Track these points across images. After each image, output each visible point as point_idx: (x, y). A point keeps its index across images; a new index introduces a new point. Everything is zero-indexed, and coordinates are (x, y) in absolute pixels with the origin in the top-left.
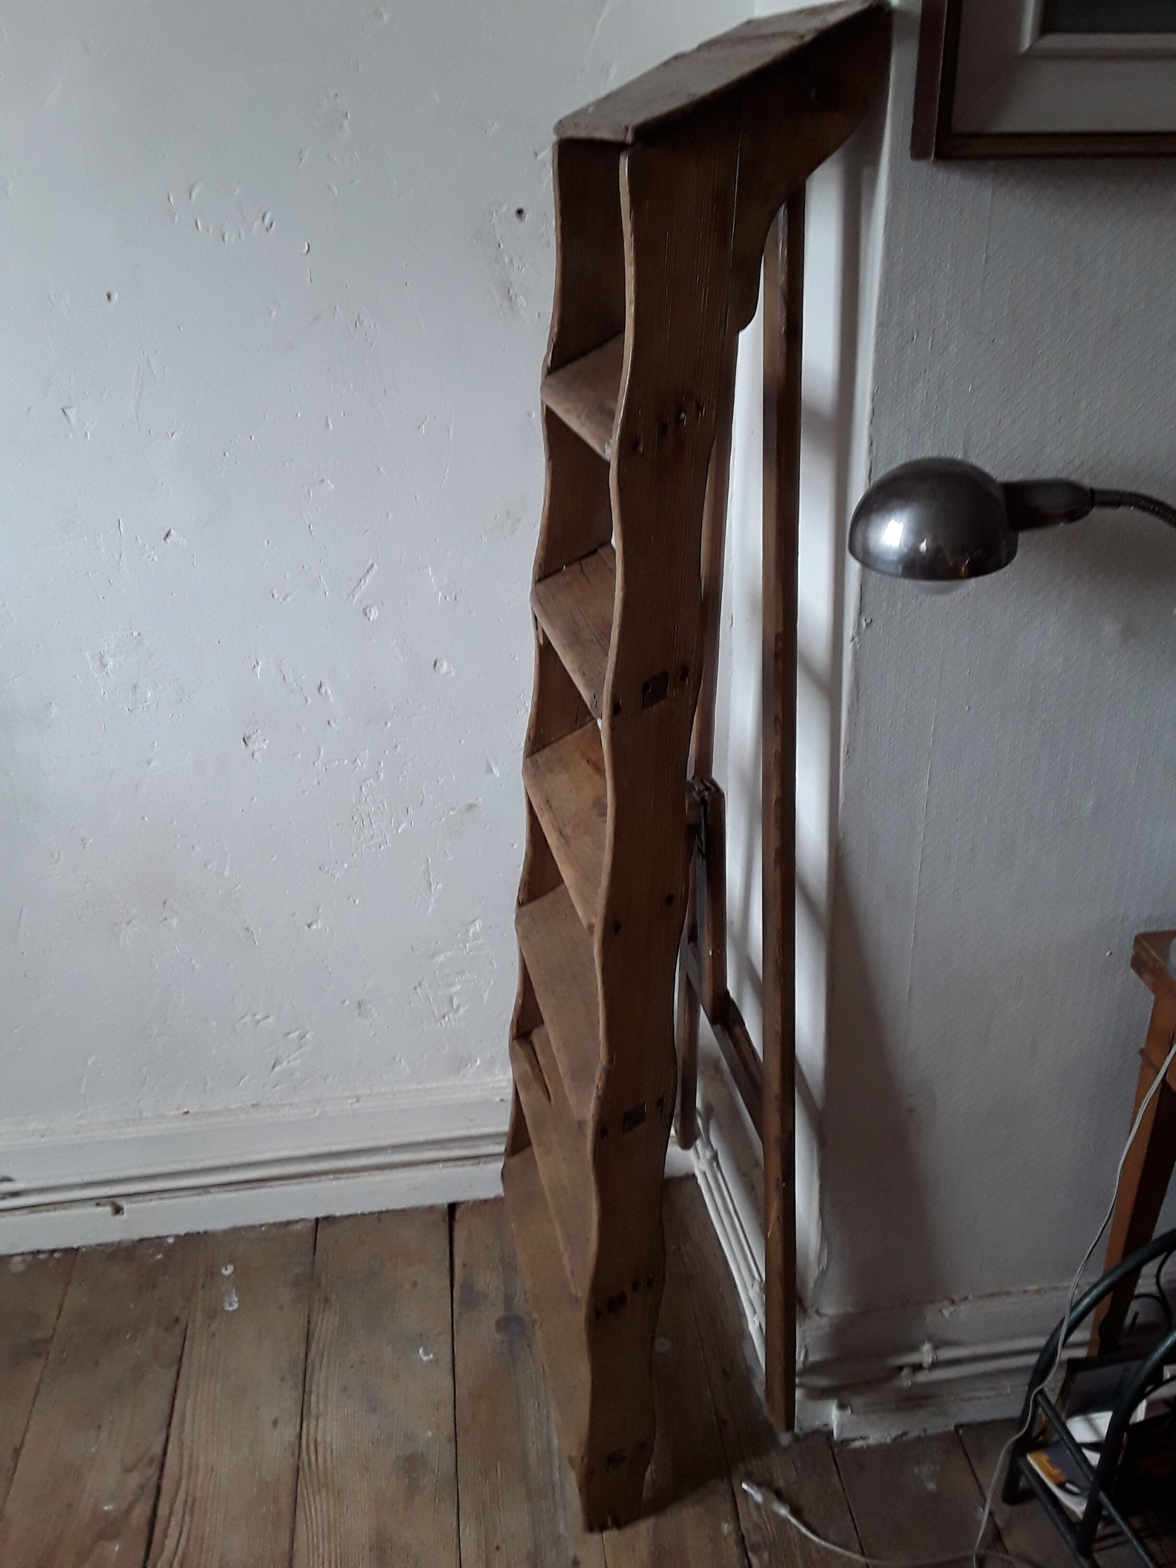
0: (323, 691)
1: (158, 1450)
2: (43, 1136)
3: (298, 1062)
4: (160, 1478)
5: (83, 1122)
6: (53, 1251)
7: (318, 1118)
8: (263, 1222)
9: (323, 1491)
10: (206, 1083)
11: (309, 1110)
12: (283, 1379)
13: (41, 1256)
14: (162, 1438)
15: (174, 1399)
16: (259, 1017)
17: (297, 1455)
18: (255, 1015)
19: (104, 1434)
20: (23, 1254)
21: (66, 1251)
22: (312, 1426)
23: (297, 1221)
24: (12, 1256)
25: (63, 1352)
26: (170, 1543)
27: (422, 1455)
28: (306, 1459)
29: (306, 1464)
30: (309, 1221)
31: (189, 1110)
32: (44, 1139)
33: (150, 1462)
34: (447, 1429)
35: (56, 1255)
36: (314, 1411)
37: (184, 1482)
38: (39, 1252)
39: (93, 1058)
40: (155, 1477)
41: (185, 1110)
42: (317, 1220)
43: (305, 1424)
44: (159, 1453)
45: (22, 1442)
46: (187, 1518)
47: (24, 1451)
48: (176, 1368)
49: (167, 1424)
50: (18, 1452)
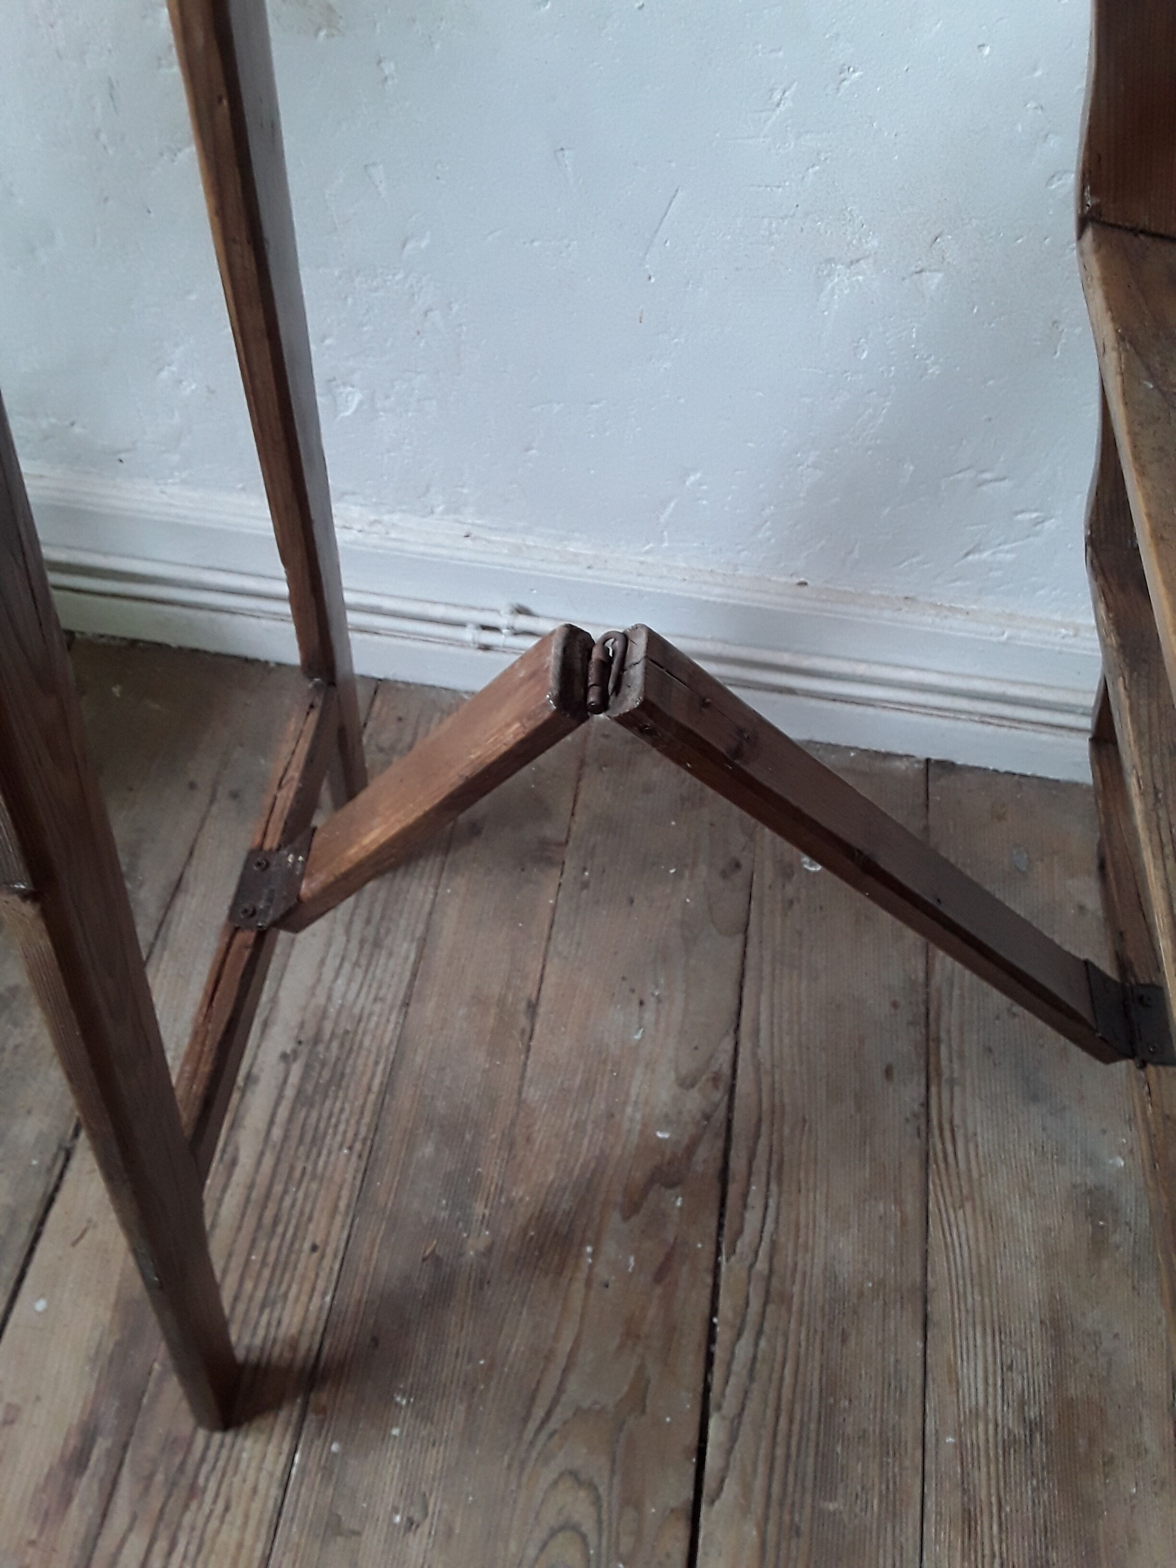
1: (723, 1061)
2: (589, 568)
3: (1010, 557)
4: (730, 1108)
5: (650, 559)
7: (1004, 644)
8: (853, 744)
9: (968, 1206)
10: (851, 552)
11: (992, 628)
12: (895, 1005)
14: (727, 1045)
15: (741, 988)
16: (987, 476)
17: (923, 1134)
18: (983, 471)
19: (649, 1016)
22: (945, 1095)
23: (900, 757)
25: (585, 869)
27: (1111, 1193)
28: (939, 1147)
29: (940, 1155)
30: (918, 762)
31: (808, 582)
32: (590, 572)
33: (715, 1079)
36: (946, 1075)
37: (765, 1129)
39: (698, 475)
40: (723, 1106)
41: (802, 579)
42: (928, 761)
43: (933, 1089)
44: (726, 1070)
45: (538, 998)
46: (774, 1187)
47: (541, 1010)
48: (740, 937)
49: (734, 1026)
50: (532, 1008)
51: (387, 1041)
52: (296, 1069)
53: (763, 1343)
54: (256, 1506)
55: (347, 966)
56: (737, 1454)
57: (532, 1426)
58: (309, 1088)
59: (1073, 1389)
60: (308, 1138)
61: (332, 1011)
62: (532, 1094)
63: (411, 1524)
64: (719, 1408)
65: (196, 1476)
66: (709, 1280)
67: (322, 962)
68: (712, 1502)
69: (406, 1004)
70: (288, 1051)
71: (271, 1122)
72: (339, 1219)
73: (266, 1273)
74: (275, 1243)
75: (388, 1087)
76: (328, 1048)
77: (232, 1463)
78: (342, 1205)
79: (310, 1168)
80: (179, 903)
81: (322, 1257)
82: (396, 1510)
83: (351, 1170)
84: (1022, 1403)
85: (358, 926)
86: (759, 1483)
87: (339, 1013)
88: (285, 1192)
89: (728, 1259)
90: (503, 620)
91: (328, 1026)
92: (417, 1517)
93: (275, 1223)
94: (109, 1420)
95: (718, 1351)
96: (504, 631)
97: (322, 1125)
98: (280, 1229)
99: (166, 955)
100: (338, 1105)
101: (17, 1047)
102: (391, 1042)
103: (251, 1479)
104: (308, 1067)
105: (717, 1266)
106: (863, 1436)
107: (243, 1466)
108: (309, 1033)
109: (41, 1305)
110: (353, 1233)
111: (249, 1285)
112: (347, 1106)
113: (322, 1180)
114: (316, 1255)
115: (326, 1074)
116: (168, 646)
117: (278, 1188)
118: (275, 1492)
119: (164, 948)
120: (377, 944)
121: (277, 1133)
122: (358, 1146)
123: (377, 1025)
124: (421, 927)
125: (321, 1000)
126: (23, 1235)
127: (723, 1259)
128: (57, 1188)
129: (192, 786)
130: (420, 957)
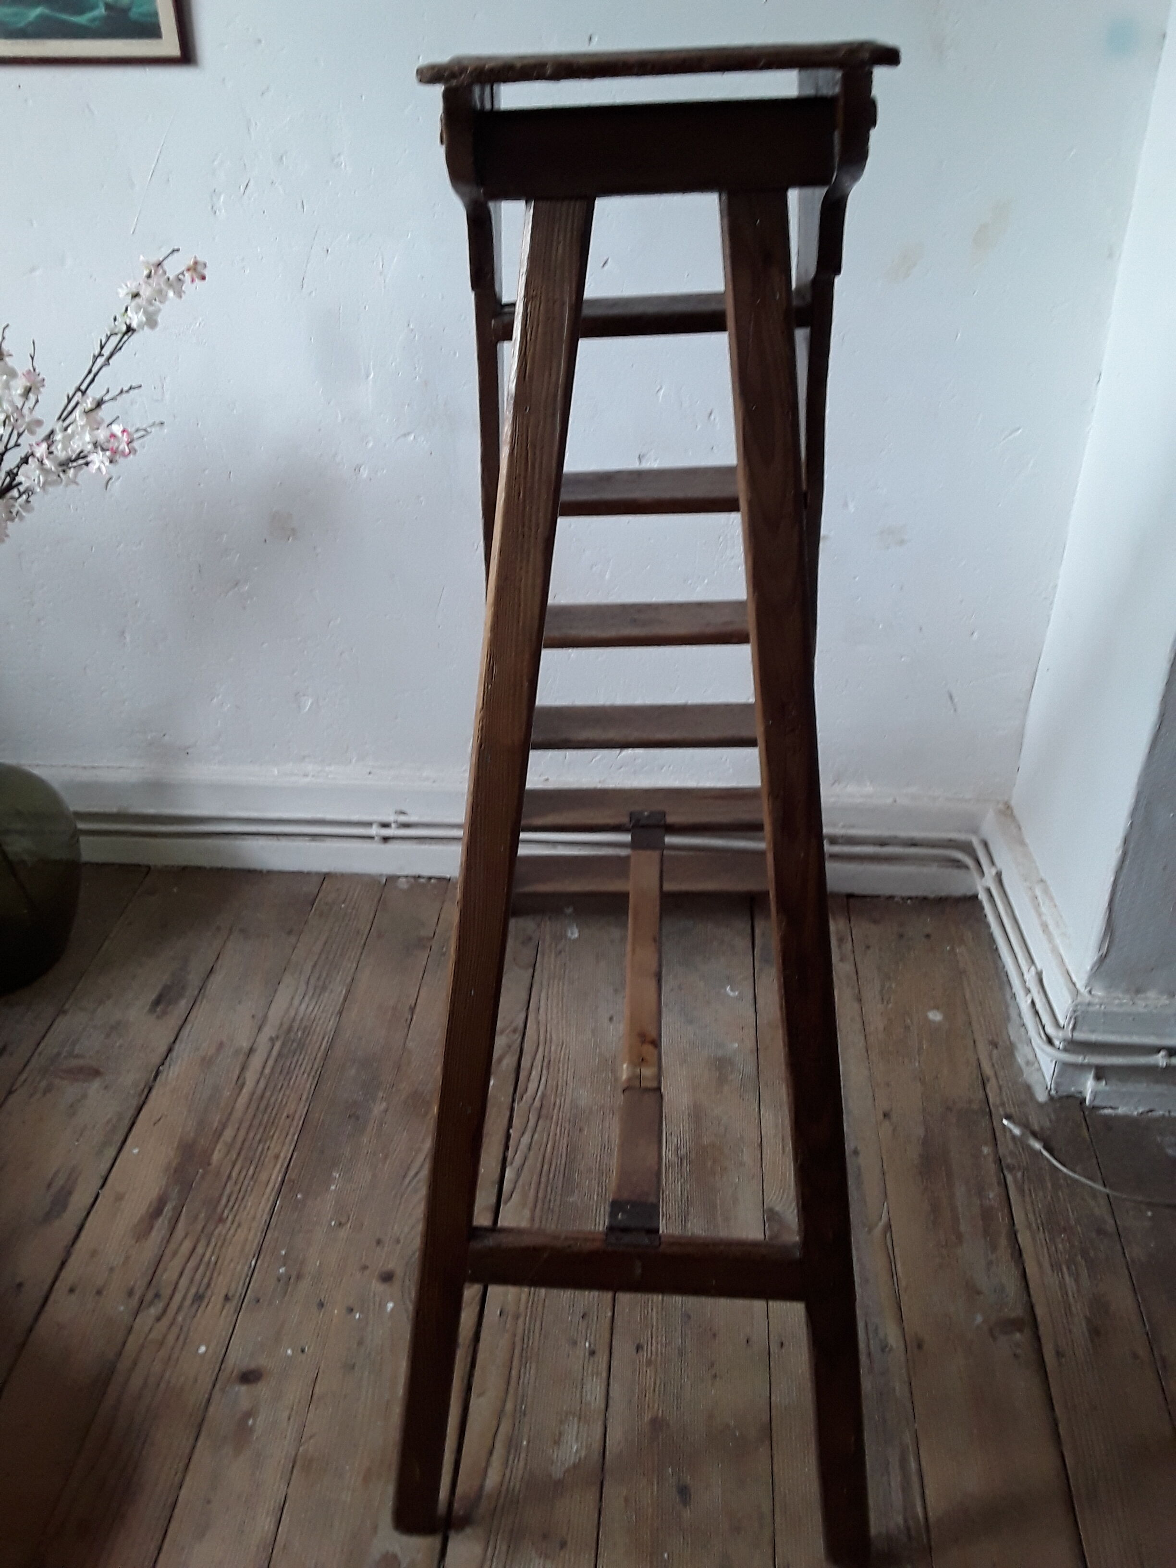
0: (712, 417)
1: (520, 1023)
2: (434, 782)
4: (523, 1043)
6: (430, 878)
12: (616, 990)
13: (422, 880)
14: (523, 1016)
15: (531, 989)
20: (406, 877)
21: (440, 879)
24: (399, 877)
25: (443, 947)
26: (532, 1086)
27: (730, 1059)
32: (434, 785)
34: (750, 1044)
35: (433, 881)
37: (541, 1046)
38: (419, 877)
44: (521, 1025)
45: (416, 1004)
46: (544, 1072)
47: (418, 1009)
48: (531, 970)
49: (526, 1007)
50: (412, 1009)
51: (329, 1028)
52: (278, 1045)
53: (536, 1136)
54: (255, 1224)
55: (307, 999)
56: (520, 1183)
57: (407, 1180)
58: (285, 1051)
59: (705, 1141)
60: (285, 1072)
61: (299, 1018)
62: (410, 1044)
63: (340, 1225)
64: (512, 1163)
65: (223, 1212)
66: (508, 1114)
67: (293, 998)
68: (506, 1203)
69: (340, 1013)
70: (273, 1036)
71: (264, 1067)
72: (301, 1105)
73: (261, 1130)
74: (266, 1117)
75: (330, 1047)
76: (296, 1033)
77: (243, 1206)
78: (304, 1098)
79: (286, 1084)
80: (212, 978)
81: (293, 1120)
82: (332, 1220)
83: (308, 1085)
84: (677, 1149)
85: (312, 981)
86: (532, 1192)
87: (302, 1020)
88: (271, 1095)
89: (518, 1104)
90: (391, 818)
91: (296, 1025)
92: (343, 1220)
93: (266, 1109)
94: (174, 1194)
95: (512, 1143)
96: (393, 825)
97: (293, 1066)
98: (269, 1110)
99: (204, 1001)
100: (302, 1056)
101: (120, 1046)
102: (331, 1030)
103: (252, 1212)
104: (283, 1045)
105: (512, 1110)
106: (590, 1170)
107: (248, 1208)
108: (285, 1027)
109: (136, 1151)
110: (310, 1109)
111: (251, 1135)
112: (307, 1058)
113: (292, 1090)
114: (289, 1120)
115: (295, 1045)
116: (205, 868)
117: (268, 1094)
118: (266, 1217)
119: (203, 999)
120: (324, 988)
121: (267, 1071)
122: (313, 1073)
123: (324, 1022)
124: (349, 979)
125: (292, 1013)
126: (126, 1122)
127: (516, 1105)
128: (144, 1103)
129: (219, 928)
130: (348, 992)
